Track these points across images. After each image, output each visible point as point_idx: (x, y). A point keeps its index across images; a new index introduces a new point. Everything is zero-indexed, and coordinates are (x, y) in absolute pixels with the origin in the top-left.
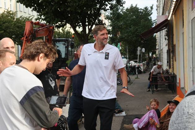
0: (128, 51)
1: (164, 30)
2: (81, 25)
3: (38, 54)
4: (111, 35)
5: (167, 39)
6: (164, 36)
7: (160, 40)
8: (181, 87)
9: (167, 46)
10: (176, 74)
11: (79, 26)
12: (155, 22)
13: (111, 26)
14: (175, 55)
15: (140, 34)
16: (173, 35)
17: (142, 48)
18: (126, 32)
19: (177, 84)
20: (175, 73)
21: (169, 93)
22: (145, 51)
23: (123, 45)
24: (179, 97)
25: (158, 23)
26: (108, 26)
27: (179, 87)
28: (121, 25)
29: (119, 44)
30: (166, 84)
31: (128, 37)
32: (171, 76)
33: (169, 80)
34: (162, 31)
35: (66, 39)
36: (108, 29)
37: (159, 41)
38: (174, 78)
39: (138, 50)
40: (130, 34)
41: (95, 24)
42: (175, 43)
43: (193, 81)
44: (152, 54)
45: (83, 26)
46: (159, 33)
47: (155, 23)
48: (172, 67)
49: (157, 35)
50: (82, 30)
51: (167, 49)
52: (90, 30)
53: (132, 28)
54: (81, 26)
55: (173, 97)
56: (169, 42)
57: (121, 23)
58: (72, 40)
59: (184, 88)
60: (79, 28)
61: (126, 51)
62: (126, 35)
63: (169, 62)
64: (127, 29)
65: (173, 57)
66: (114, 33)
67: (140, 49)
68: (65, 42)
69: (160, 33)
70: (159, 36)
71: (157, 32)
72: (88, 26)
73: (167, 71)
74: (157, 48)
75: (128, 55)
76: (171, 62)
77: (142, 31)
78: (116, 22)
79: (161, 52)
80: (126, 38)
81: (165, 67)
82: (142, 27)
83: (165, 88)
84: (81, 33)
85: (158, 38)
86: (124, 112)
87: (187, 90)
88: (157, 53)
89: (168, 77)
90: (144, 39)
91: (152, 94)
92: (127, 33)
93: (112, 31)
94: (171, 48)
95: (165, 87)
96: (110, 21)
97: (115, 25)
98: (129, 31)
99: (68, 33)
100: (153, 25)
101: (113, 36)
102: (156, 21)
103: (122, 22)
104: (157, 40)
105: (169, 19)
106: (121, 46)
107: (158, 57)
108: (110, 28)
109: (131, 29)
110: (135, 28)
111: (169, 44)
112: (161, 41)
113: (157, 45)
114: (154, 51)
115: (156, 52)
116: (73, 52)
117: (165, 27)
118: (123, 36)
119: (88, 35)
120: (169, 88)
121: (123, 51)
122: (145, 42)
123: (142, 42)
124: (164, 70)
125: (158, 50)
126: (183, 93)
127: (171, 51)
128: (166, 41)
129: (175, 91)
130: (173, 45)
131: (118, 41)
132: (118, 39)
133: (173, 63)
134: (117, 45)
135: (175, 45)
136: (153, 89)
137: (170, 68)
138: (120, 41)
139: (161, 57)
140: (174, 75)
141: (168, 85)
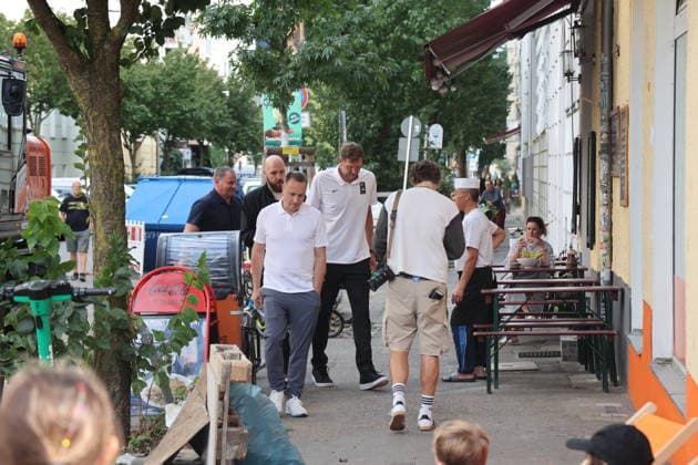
1: (557, 24)
4: (249, 42)
5: (576, 75)
6: (556, 56)
7: (533, 81)
8: (656, 354)
9: (577, 116)
10: (626, 280)
14: (625, 170)
15: (421, 41)
16: (612, 52)
17: (427, 122)
18: (338, 26)
19: (629, 337)
20: (618, 273)
22: (445, 143)
23: (318, 106)
24: (656, 414)
27: (639, 356)
29: (297, 95)
30: (563, 338)
31: (351, 58)
32: (597, 293)
33: (582, 313)
34: (544, 28)
37: (525, 82)
38: (616, 304)
39: (406, 137)
42: (620, 101)
46: (528, 36)
48: (600, 236)
49: (515, 51)
51: (577, 133)
55: (608, 410)
56: (586, 92)
59: (670, 361)
61: (335, 139)
62: (339, 41)
63: (584, 208)
65: (610, 178)
66: (271, 31)
67: (417, 128)
69: (535, 41)
70: (526, 54)
71: (520, 34)
73: (574, 266)
74: (511, 124)
76: (600, 211)
77: (432, 21)
79: (536, 150)
80: (339, 62)
81: (561, 239)
83: (560, 359)
85: (519, 65)
88: (510, 154)
89: (581, 295)
90: (446, 75)
91: (489, 391)
92: (346, 32)
93: (257, 18)
94: (600, 129)
95: (557, 354)
98: (356, 20)
101: (264, 45)
104: (513, 81)
106: (308, 108)
107: (515, 177)
109: (368, 9)
111: (586, 108)
112: (539, 87)
113: (513, 108)
114: (493, 140)
115: (504, 146)
117: (568, 7)
118: (321, 52)
119: (117, 34)
120: (582, 360)
121: (311, 137)
122: (453, 89)
123: (434, 88)
124: (556, 253)
125: (514, 137)
126: (665, 390)
127: (602, 145)
128: (568, 85)
129: (618, 378)
130: (613, 113)
131: (294, 80)
132: (295, 69)
133: (611, 213)
134: (282, 103)
135: (627, 108)
136: (493, 367)
137: (591, 245)
138: (303, 80)
139: (536, 176)
140: (615, 287)
141: (580, 341)
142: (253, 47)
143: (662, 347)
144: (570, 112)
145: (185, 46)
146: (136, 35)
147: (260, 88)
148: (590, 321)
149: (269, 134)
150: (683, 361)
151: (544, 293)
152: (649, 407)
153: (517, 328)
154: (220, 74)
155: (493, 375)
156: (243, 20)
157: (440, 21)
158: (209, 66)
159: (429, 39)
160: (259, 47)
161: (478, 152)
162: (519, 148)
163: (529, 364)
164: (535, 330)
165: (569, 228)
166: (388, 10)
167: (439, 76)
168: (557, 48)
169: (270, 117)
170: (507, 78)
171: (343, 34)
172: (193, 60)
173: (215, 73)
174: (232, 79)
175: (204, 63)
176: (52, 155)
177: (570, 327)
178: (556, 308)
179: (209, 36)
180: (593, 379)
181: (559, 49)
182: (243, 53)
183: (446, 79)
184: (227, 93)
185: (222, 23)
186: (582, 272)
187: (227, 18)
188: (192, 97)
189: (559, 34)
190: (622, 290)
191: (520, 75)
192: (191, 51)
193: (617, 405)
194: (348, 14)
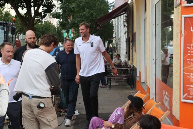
1: (122, 16)
2: (25, 6)
4: (61, 19)
5: (126, 26)
7: (118, 27)
8: (142, 81)
9: (126, 34)
10: (136, 67)
11: (23, 7)
12: (112, 6)
13: (61, 8)
14: (136, 45)
16: (133, 21)
18: (79, 16)
19: (137, 78)
20: (135, 65)
21: (127, 89)
23: (75, 33)
24: (141, 93)
25: (117, 6)
26: (57, 8)
27: (138, 82)
28: (73, 8)
29: (70, 30)
32: (130, 69)
33: (127, 73)
34: (120, 16)
35: (5, 22)
36: (58, 12)
37: (116, 28)
38: (134, 72)
40: (84, 19)
41: (42, 5)
42: (135, 31)
43: (156, 74)
44: (109, 44)
45: (27, 7)
47: (112, 7)
48: (131, 58)
49: (114, 21)
50: (26, 12)
51: (126, 38)
52: (37, 12)
53: (86, 11)
54: (25, 7)
55: (132, 92)
56: (128, 29)
57: (73, 6)
58: (12, 24)
59: (144, 83)
60: (22, 9)
62: (79, 20)
63: (128, 53)
64: (80, 13)
65: (133, 47)
66: (65, 18)
68: (4, 26)
69: (118, 19)
70: (116, 22)
71: (115, 18)
72: (33, 7)
73: (126, 64)
74: (114, 36)
76: (131, 53)
78: (67, 4)
79: (119, 41)
81: (123, 59)
82: (97, 12)
83: (123, 83)
84: (25, 16)
85: (115, 24)
86: (77, 111)
87: (149, 85)
88: (114, 42)
89: (127, 69)
91: (109, 89)
93: (62, 15)
94: (131, 37)
95: (123, 82)
96: (59, 2)
97: (65, 7)
98: (82, 15)
99: (7, 15)
100: (109, 9)
102: (114, 4)
103: (75, 4)
104: (114, 27)
105: (129, 3)
106: (73, 33)
107: (115, 46)
108: (60, 11)
109: (84, 13)
111: (128, 33)
112: (119, 29)
113: (114, 33)
114: (110, 39)
115: (113, 40)
116: (14, 39)
117: (124, 12)
118: (75, 21)
119: (33, 18)
120: (128, 83)
121: (74, 39)
122: (102, 29)
123: (98, 29)
124: (123, 62)
125: (115, 39)
126: (143, 88)
127: (131, 40)
128: (124, 28)
129: (134, 86)
130: (133, 33)
131: (70, 27)
132: (70, 25)
133: (133, 53)
134: (68, 32)
135: (136, 33)
136: (110, 84)
137: (129, 60)
138: (72, 27)
139: (119, 46)
140: (134, 68)
141: (127, 79)
142: (61, 20)
143: (143, 80)
144: (125, 34)
145: (48, 21)
146: (37, 18)
147: (63, 29)
148: (129, 75)
149: (65, 38)
150: (146, 83)
151: (120, 69)
152: (139, 91)
153: (115, 77)
154: (56, 26)
155: (110, 86)
156: (59, 15)
157: (99, 15)
158: (53, 24)
159: (97, 19)
160: (63, 21)
161: (107, 42)
162: (115, 41)
163: (117, 84)
164: (119, 77)
165: (125, 57)
166: (89, 13)
167: (99, 26)
168: (122, 20)
169: (65, 35)
170: (113, 27)
171: (80, 18)
172: (50, 23)
173: (54, 26)
174: (57, 27)
175: (52, 24)
176: (21, 43)
177: (125, 76)
178: (123, 73)
179: (52, 18)
180: (129, 86)
182: (60, 22)
184: (57, 30)
185: (55, 16)
186: (127, 65)
187: (56, 15)
188: (50, 31)
189: (123, 18)
190: (135, 69)
191: (115, 26)
192: (49, 22)
193: (134, 91)
194: (81, 14)
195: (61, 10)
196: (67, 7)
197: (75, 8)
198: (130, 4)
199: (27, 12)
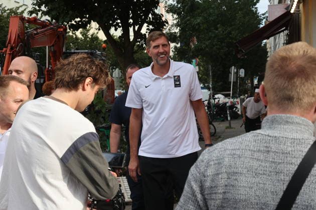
0: (211, 74)
1: (282, 34)
2: (120, 24)
3: (82, 79)
4: (178, 44)
6: (281, 45)
11: (116, 27)
12: (264, 18)
13: (177, 25)
15: (235, 42)
17: (238, 68)
18: (207, 38)
22: (245, 75)
23: (202, 64)
25: (271, 19)
26: (172, 26)
28: (198, 24)
29: (194, 60)
31: (212, 48)
34: (278, 35)
35: (90, 51)
36: (173, 31)
39: (231, 73)
40: (215, 41)
41: (147, 23)
44: (260, 81)
45: (123, 26)
46: (272, 39)
47: (264, 20)
49: (269, 43)
52: (138, 34)
53: (220, 29)
54: (120, 27)
57: (199, 21)
58: (101, 54)
60: (116, 30)
61: (208, 75)
62: (207, 43)
64: (210, 31)
66: (185, 40)
67: (235, 70)
69: (275, 39)
70: (272, 45)
71: (268, 38)
72: (132, 27)
75: (211, 84)
77: (239, 35)
78: (189, 18)
80: (207, 49)
82: (238, 29)
84: (119, 40)
85: (271, 48)
90: (243, 52)
92: (209, 39)
93: (180, 36)
96: (175, 16)
97: (185, 23)
98: (213, 35)
99: (95, 38)
100: (260, 24)
101: (183, 45)
102: (267, 15)
103: (201, 18)
104: (269, 53)
105: (292, 11)
106: (198, 64)
108: (176, 30)
109: (217, 32)
110: (226, 30)
117: (284, 28)
118: (201, 46)
119: (133, 43)
121: (201, 74)
122: (246, 57)
123: (239, 57)
131: (192, 56)
132: (192, 52)
138: (195, 56)
142: (179, 45)
146: (138, 43)
156: (175, 36)
160: (181, 46)
161: (257, 78)
167: (241, 53)
170: (267, 53)
176: (115, 83)
181: (283, 42)
182: (176, 48)
183: (243, 54)
187: (170, 36)
189: (283, 37)
191: (271, 51)
194: (210, 33)
195: (179, 28)
196: (188, 23)
197: (201, 25)
198: (294, 13)
199: (122, 34)
